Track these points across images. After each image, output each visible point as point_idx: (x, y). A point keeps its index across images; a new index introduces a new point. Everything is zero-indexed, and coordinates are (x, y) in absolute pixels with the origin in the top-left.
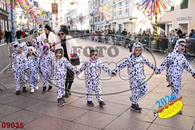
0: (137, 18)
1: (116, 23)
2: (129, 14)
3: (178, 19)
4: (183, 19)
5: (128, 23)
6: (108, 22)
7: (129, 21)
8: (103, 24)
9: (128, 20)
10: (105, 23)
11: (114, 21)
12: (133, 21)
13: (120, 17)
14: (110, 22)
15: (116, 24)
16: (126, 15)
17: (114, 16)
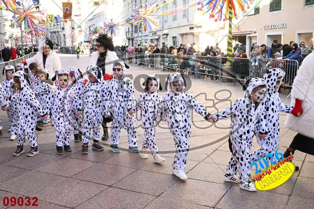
0: (200, 27)
1: (167, 35)
2: (188, 20)
3: (266, 28)
4: (274, 27)
5: (187, 34)
6: (155, 33)
7: (189, 31)
8: (147, 36)
9: (186, 30)
10: (151, 34)
11: (165, 32)
12: (195, 31)
13: (175, 24)
14: (158, 33)
15: (168, 36)
16: (184, 22)
17: (164, 23)
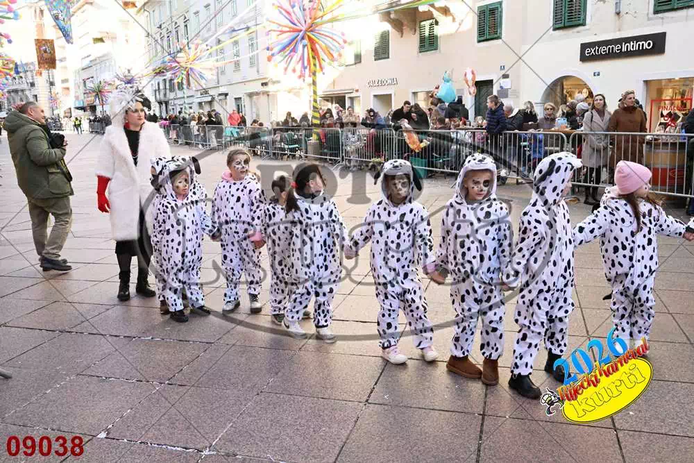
0: (278, 82)
1: (226, 95)
2: (258, 72)
3: (372, 84)
4: (381, 83)
5: (257, 94)
6: (206, 92)
7: (259, 88)
8: (192, 96)
9: (256, 87)
10: (199, 93)
11: (223, 90)
12: (269, 88)
13: (237, 77)
14: (212, 92)
15: (228, 97)
16: (251, 74)
17: (220, 75)
